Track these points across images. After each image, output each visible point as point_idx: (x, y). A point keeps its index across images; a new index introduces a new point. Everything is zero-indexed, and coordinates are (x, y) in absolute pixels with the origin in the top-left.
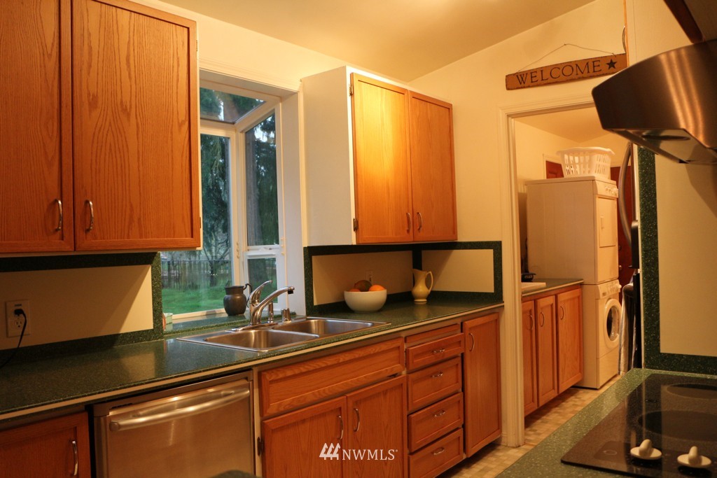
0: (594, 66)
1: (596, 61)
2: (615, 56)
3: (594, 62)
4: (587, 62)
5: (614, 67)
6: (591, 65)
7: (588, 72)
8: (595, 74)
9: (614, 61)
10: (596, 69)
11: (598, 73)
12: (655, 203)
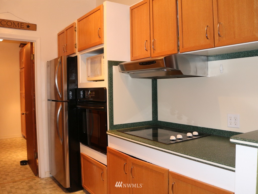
0: (21, 25)
1: (22, 23)
2: (30, 24)
3: (21, 23)
4: (18, 23)
5: (29, 28)
6: (20, 24)
7: (19, 27)
8: (21, 28)
9: (29, 26)
10: (22, 26)
11: (22, 28)
12: (112, 83)
